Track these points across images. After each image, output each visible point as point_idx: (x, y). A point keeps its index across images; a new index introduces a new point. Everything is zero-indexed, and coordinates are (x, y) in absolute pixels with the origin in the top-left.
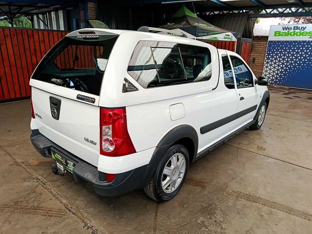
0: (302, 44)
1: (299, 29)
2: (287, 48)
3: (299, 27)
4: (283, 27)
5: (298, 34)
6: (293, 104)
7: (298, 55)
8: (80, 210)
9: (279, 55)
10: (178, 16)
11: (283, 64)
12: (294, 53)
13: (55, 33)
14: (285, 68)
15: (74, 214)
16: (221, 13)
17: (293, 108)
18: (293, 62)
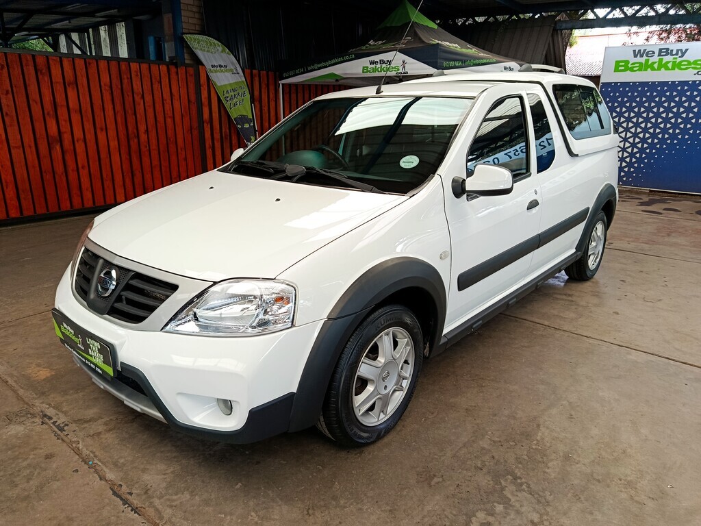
0: (679, 88)
1: (672, 55)
2: (644, 99)
3: (672, 51)
4: (634, 51)
5: (670, 65)
6: (666, 226)
7: (671, 115)
8: (151, 500)
9: (626, 115)
10: (393, 25)
11: (635, 135)
12: (662, 110)
13: (103, 64)
14: (639, 145)
15: (135, 510)
16: (491, 19)
17: (669, 235)
18: (658, 131)
